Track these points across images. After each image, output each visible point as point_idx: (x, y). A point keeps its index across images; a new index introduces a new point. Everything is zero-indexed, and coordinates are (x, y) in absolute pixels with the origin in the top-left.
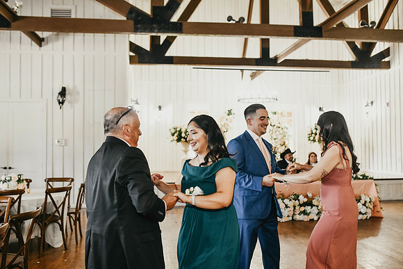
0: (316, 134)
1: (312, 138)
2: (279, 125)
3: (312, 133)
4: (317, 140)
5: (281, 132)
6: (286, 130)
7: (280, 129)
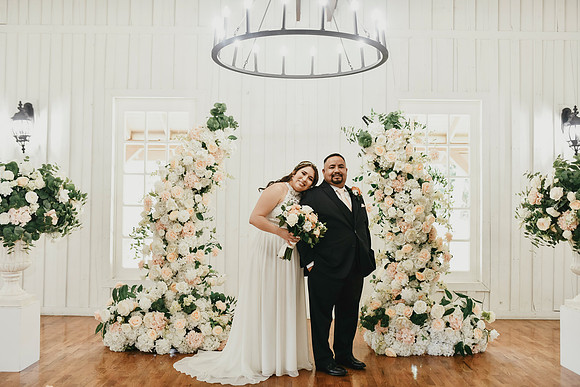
0: (564, 206)
1: (544, 224)
2: (407, 168)
3: (546, 202)
4: (567, 234)
5: (416, 193)
6: (436, 186)
7: (413, 182)
